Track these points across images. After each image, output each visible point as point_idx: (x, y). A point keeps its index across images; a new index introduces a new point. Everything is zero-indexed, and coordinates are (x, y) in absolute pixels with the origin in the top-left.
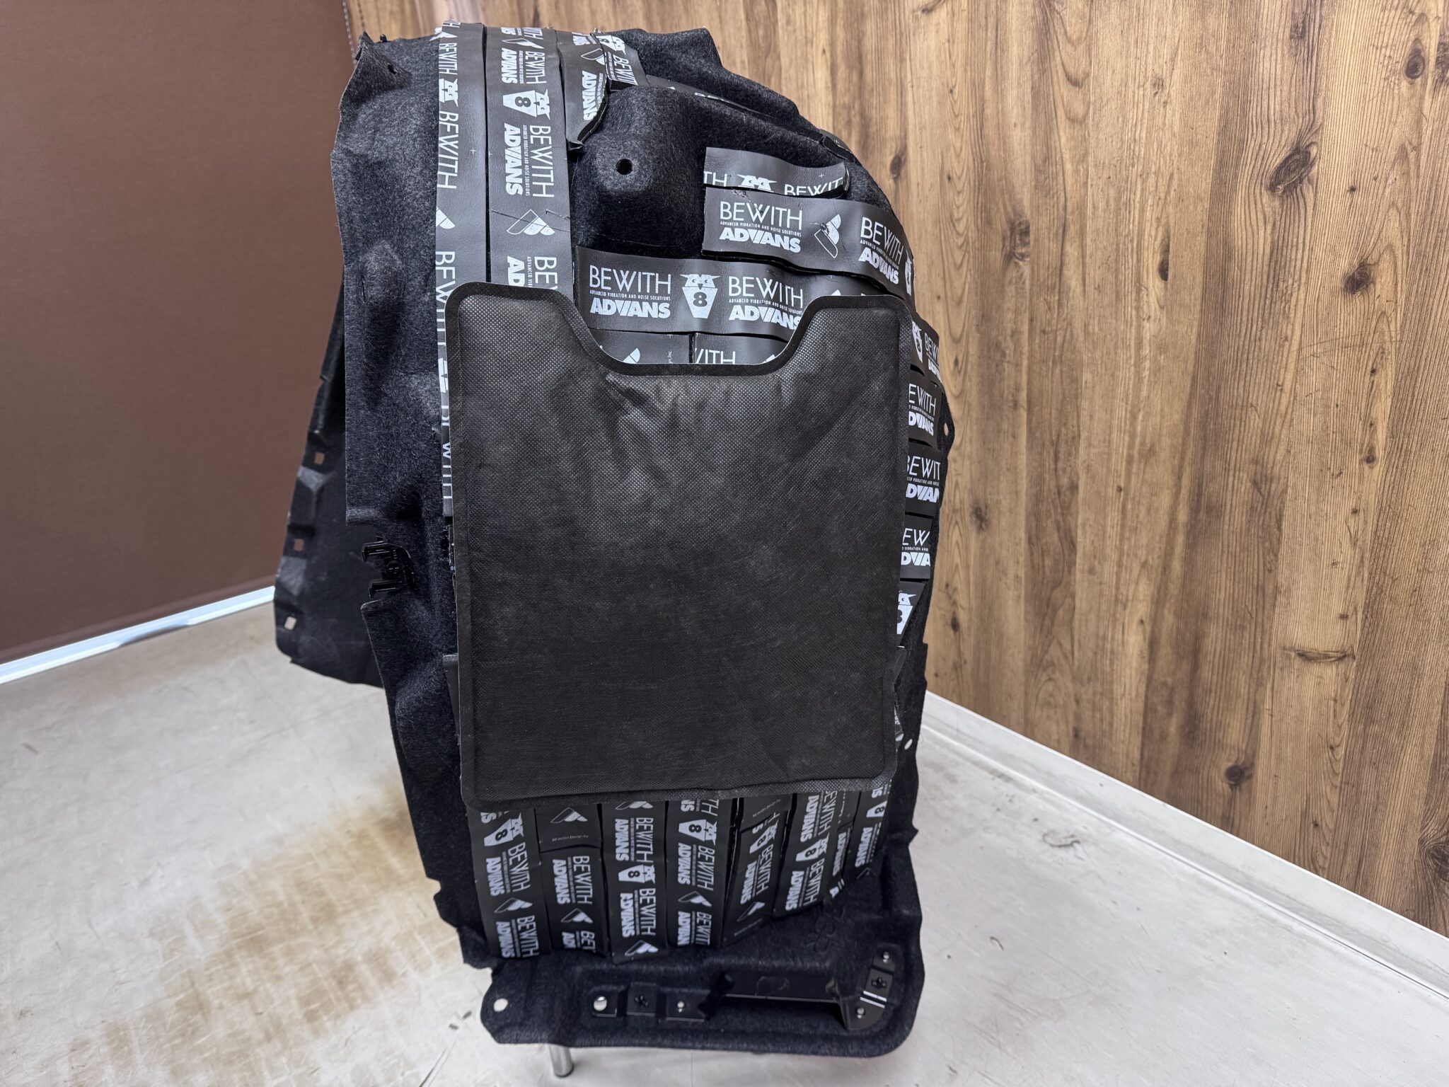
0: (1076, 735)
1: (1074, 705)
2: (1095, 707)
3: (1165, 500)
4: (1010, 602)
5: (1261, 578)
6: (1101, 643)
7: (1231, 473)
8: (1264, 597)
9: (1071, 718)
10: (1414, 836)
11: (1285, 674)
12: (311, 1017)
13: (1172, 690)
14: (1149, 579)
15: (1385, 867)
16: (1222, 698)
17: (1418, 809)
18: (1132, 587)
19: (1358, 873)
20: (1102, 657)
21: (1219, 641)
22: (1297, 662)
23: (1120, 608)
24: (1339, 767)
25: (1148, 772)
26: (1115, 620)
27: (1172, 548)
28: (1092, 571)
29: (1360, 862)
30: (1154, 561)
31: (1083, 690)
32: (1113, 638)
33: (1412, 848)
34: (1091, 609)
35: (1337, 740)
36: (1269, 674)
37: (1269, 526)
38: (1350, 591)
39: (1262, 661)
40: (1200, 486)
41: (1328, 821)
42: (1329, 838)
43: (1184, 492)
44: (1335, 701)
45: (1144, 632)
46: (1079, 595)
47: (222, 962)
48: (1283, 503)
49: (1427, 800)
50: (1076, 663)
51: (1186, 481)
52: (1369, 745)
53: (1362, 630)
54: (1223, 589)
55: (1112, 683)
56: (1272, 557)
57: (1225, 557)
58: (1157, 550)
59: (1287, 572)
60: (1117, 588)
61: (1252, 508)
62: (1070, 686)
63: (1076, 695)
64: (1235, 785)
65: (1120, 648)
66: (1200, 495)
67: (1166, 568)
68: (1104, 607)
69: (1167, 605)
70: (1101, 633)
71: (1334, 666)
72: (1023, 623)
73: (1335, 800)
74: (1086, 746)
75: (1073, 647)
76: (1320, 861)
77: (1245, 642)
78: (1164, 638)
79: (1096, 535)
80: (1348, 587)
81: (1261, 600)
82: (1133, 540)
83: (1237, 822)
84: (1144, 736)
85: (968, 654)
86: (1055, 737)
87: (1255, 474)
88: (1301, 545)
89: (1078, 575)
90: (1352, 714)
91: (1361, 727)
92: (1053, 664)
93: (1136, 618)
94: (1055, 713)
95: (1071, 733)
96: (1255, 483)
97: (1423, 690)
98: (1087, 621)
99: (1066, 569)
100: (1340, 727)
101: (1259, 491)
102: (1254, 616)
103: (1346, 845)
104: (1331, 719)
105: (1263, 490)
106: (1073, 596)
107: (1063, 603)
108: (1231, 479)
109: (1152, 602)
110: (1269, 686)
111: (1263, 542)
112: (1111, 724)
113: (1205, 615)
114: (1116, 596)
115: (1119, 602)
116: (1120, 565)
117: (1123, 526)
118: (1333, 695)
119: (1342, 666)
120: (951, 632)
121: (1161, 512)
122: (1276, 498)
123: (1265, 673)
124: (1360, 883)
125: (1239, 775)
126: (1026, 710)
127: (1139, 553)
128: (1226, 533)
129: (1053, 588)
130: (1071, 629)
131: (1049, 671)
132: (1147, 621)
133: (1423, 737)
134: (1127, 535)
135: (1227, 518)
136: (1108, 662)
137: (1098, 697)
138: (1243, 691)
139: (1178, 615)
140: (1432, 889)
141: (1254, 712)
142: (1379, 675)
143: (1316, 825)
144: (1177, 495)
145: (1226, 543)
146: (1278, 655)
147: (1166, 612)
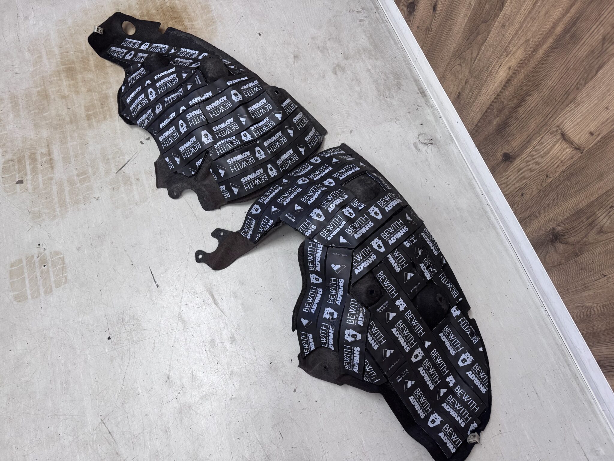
0: (458, 96)
1: (464, 83)
2: (471, 90)
3: (557, 14)
4: (462, 15)
5: (571, 89)
6: (488, 64)
7: (598, 23)
8: (566, 99)
9: (460, 88)
10: (552, 224)
11: (551, 137)
12: (88, 117)
13: (504, 107)
14: (525, 50)
15: (536, 224)
16: (521, 126)
17: (561, 218)
18: (515, 48)
19: (525, 219)
20: (485, 71)
21: (535, 102)
22: (559, 136)
23: (505, 54)
24: (545, 185)
25: (476, 131)
26: (500, 58)
27: (544, 43)
28: (503, 26)
29: (528, 217)
30: (533, 43)
31: (471, 79)
32: (494, 66)
33: (549, 227)
34: (493, 45)
35: (551, 175)
36: (545, 131)
37: (593, 67)
38: (603, 125)
39: (546, 124)
40: (578, 19)
41: (528, 197)
42: (524, 202)
43: (569, 16)
44: (562, 162)
45: (508, 73)
46: (491, 34)
47: (56, 76)
48: (609, 60)
49: (567, 219)
50: (474, 65)
51: (573, 11)
52: (561, 186)
53: (594, 145)
54: (552, 80)
55: (483, 85)
56: (583, 83)
57: (563, 66)
58: (537, 38)
59: (584, 95)
60: (509, 44)
61: (593, 51)
62: (467, 74)
63: (467, 80)
64: (504, 160)
65: (494, 73)
66: (574, 24)
67: (535, 51)
68: (498, 48)
69: (525, 69)
70: (491, 60)
71: (571, 150)
72: (462, 30)
73: (535, 192)
74: (460, 103)
75: (476, 57)
76: (516, 206)
77: (545, 111)
78: (514, 83)
79: (515, 8)
80: (604, 123)
81: (564, 98)
82: (529, 24)
83: (496, 172)
84: (483, 116)
85: (434, 27)
86: (450, 90)
87: (608, 33)
88: (600, 88)
89: (496, 23)
90: (564, 171)
91: (563, 178)
92: (465, 59)
93: (509, 65)
94: (456, 80)
95: (457, 94)
96: (604, 39)
97: (598, 186)
98: (488, 50)
99: (493, 16)
100: (556, 172)
101: (603, 44)
102: (556, 103)
103: (528, 208)
104: (555, 167)
105: (605, 45)
106: (489, 33)
107: (483, 33)
108: (595, 27)
109: (519, 63)
110: (541, 136)
111: (585, 73)
112: (473, 102)
113: (537, 86)
114: (506, 47)
115: (506, 51)
116: (516, 33)
117: (530, 13)
118: (562, 159)
119: (575, 152)
120: (432, 10)
121: (551, 19)
122: (607, 55)
123: (543, 130)
124: (524, 222)
125: (508, 158)
126: (445, 71)
127: (529, 33)
128: (572, 54)
129: (483, 22)
130: (480, 49)
131: (462, 61)
132: (512, 69)
133: (583, 200)
134: (529, 19)
135: (578, 47)
136: (486, 75)
137: (474, 87)
138: (530, 130)
139: (526, 77)
140: (545, 242)
141: (529, 141)
142: (585, 167)
143: (522, 195)
144: (564, 15)
145: (568, 59)
146: (554, 128)
147: (522, 72)
